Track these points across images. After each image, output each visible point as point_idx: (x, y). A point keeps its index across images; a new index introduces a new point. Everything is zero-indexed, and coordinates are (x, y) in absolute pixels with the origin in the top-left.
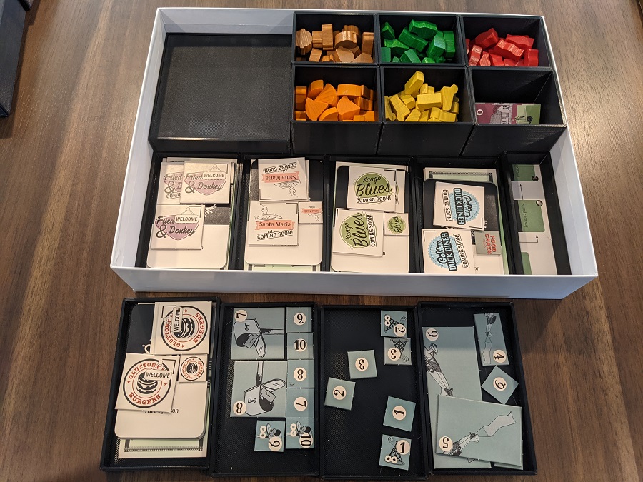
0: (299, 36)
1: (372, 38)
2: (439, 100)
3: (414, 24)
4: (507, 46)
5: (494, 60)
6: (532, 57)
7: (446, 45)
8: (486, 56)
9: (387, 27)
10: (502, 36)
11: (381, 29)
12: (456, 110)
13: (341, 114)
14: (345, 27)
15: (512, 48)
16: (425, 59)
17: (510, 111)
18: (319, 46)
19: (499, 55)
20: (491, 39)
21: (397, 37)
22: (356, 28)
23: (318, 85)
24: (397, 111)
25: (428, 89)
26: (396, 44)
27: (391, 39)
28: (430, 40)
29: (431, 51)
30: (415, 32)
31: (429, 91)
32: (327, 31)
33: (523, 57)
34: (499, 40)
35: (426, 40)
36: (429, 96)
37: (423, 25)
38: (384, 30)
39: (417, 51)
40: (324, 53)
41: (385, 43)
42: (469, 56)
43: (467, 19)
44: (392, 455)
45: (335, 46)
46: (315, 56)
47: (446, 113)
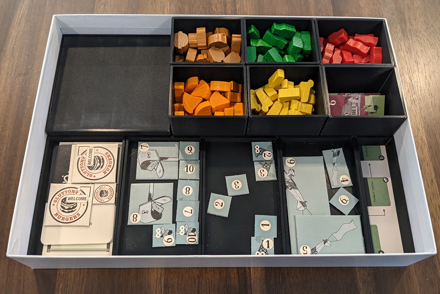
0: (177, 38)
1: (240, 39)
2: (298, 95)
3: (275, 26)
4: (355, 44)
5: (345, 56)
6: (377, 54)
7: (303, 43)
8: (338, 52)
9: (253, 30)
10: (351, 35)
11: (247, 31)
12: (312, 101)
13: (214, 107)
14: (217, 29)
15: (359, 46)
16: (286, 56)
17: (359, 102)
18: (195, 46)
19: (348, 51)
20: (342, 38)
21: (261, 37)
22: (226, 30)
23: (193, 81)
24: (262, 103)
25: (288, 84)
26: (260, 43)
27: (256, 39)
28: (290, 39)
29: (290, 49)
30: (277, 33)
31: (289, 86)
32: (201, 34)
33: (369, 53)
34: (349, 39)
35: (287, 39)
36: (289, 90)
37: (283, 27)
38: (250, 32)
39: (279, 49)
40: (199, 52)
41: (251, 42)
42: (323, 53)
43: (320, 22)
44: (261, 251)
45: (208, 47)
46: (191, 56)
47: (303, 105)
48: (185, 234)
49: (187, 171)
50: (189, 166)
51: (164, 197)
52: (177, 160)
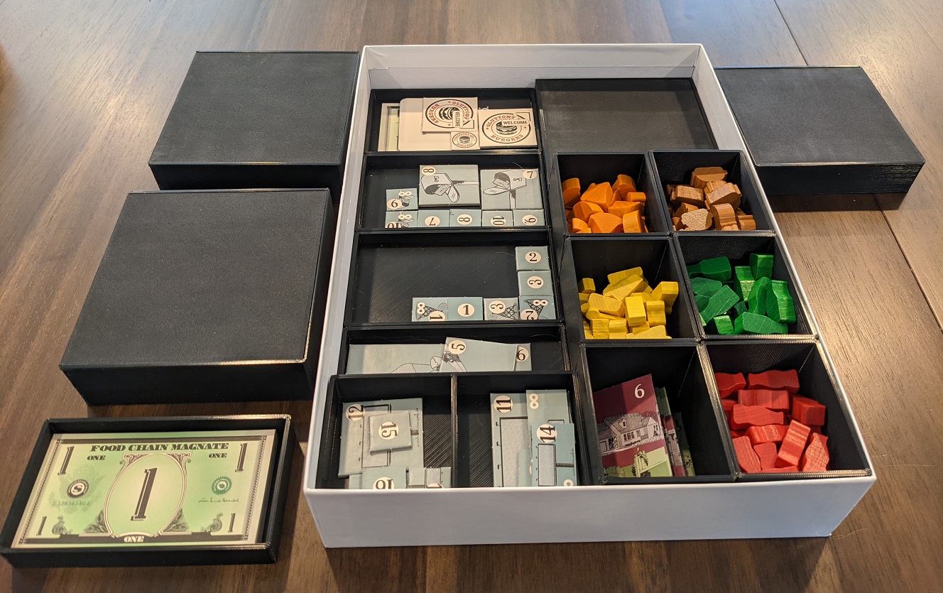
44: (426, 309)
48: (400, 220)
49: (494, 219)
50: (504, 220)
51: (458, 194)
52: (513, 207)
